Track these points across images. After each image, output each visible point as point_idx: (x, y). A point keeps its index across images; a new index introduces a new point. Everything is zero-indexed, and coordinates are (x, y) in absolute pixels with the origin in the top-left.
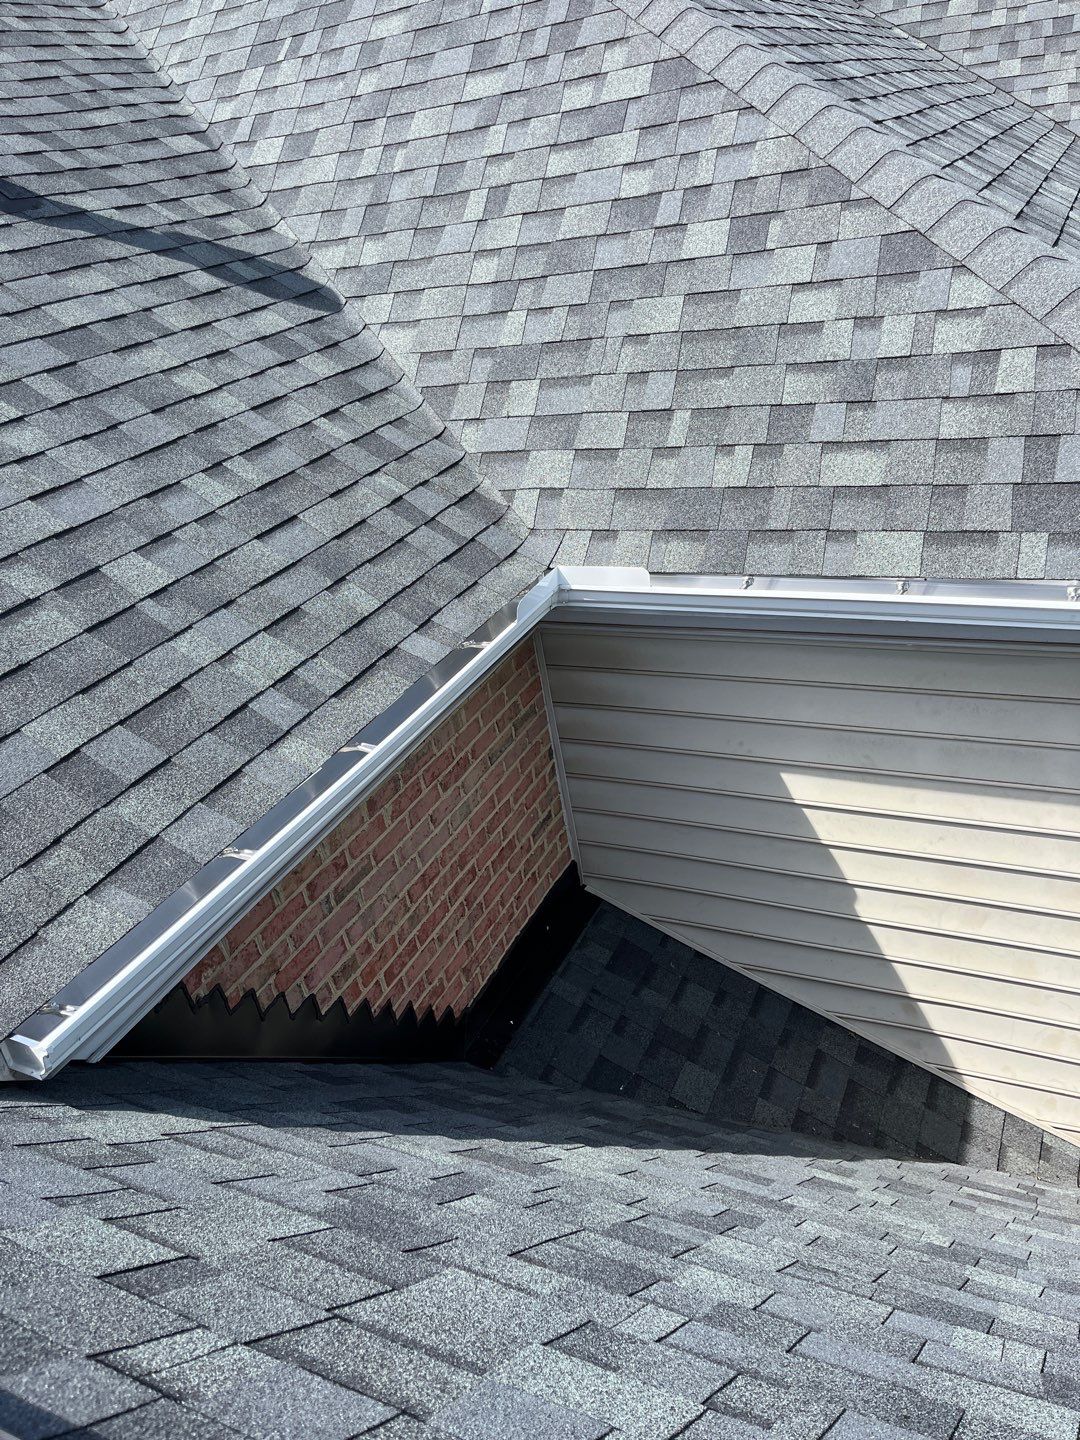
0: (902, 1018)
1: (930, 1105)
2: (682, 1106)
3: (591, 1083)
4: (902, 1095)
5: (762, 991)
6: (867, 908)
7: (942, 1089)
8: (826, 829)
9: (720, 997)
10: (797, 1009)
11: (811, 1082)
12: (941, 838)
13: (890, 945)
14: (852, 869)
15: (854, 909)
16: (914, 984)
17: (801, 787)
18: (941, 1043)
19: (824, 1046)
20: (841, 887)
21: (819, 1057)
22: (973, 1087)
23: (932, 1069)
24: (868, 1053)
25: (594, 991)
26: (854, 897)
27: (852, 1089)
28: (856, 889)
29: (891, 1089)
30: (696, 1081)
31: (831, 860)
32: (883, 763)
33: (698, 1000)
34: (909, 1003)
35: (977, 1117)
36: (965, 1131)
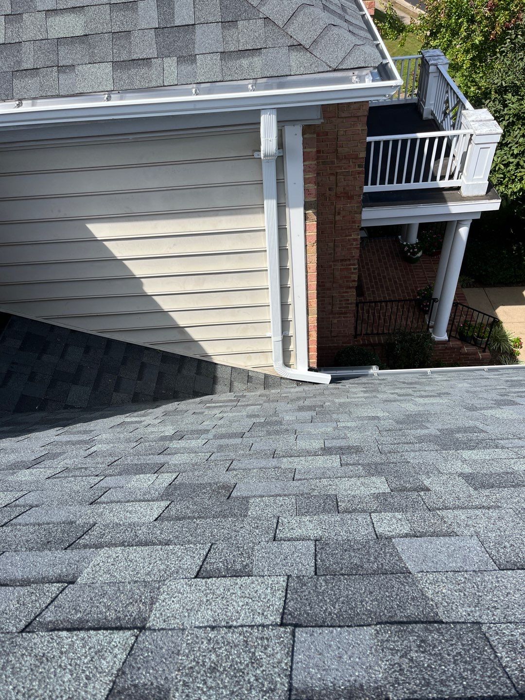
0: (178, 337)
1: (198, 373)
2: (73, 407)
4: (185, 372)
5: (110, 342)
6: (149, 288)
7: (203, 365)
8: (119, 251)
9: (87, 350)
10: (129, 346)
11: (140, 378)
12: (174, 245)
13: (165, 304)
14: (137, 269)
15: (144, 291)
16: (181, 320)
18: (199, 344)
19: (145, 360)
20: (134, 280)
21: (143, 366)
22: (216, 360)
23: (198, 357)
24: (167, 357)
26: (141, 284)
27: (161, 375)
28: (142, 279)
29: (179, 371)
30: (78, 393)
31: (126, 268)
33: (75, 354)
34: (181, 329)
35: (220, 373)
36: (214, 380)
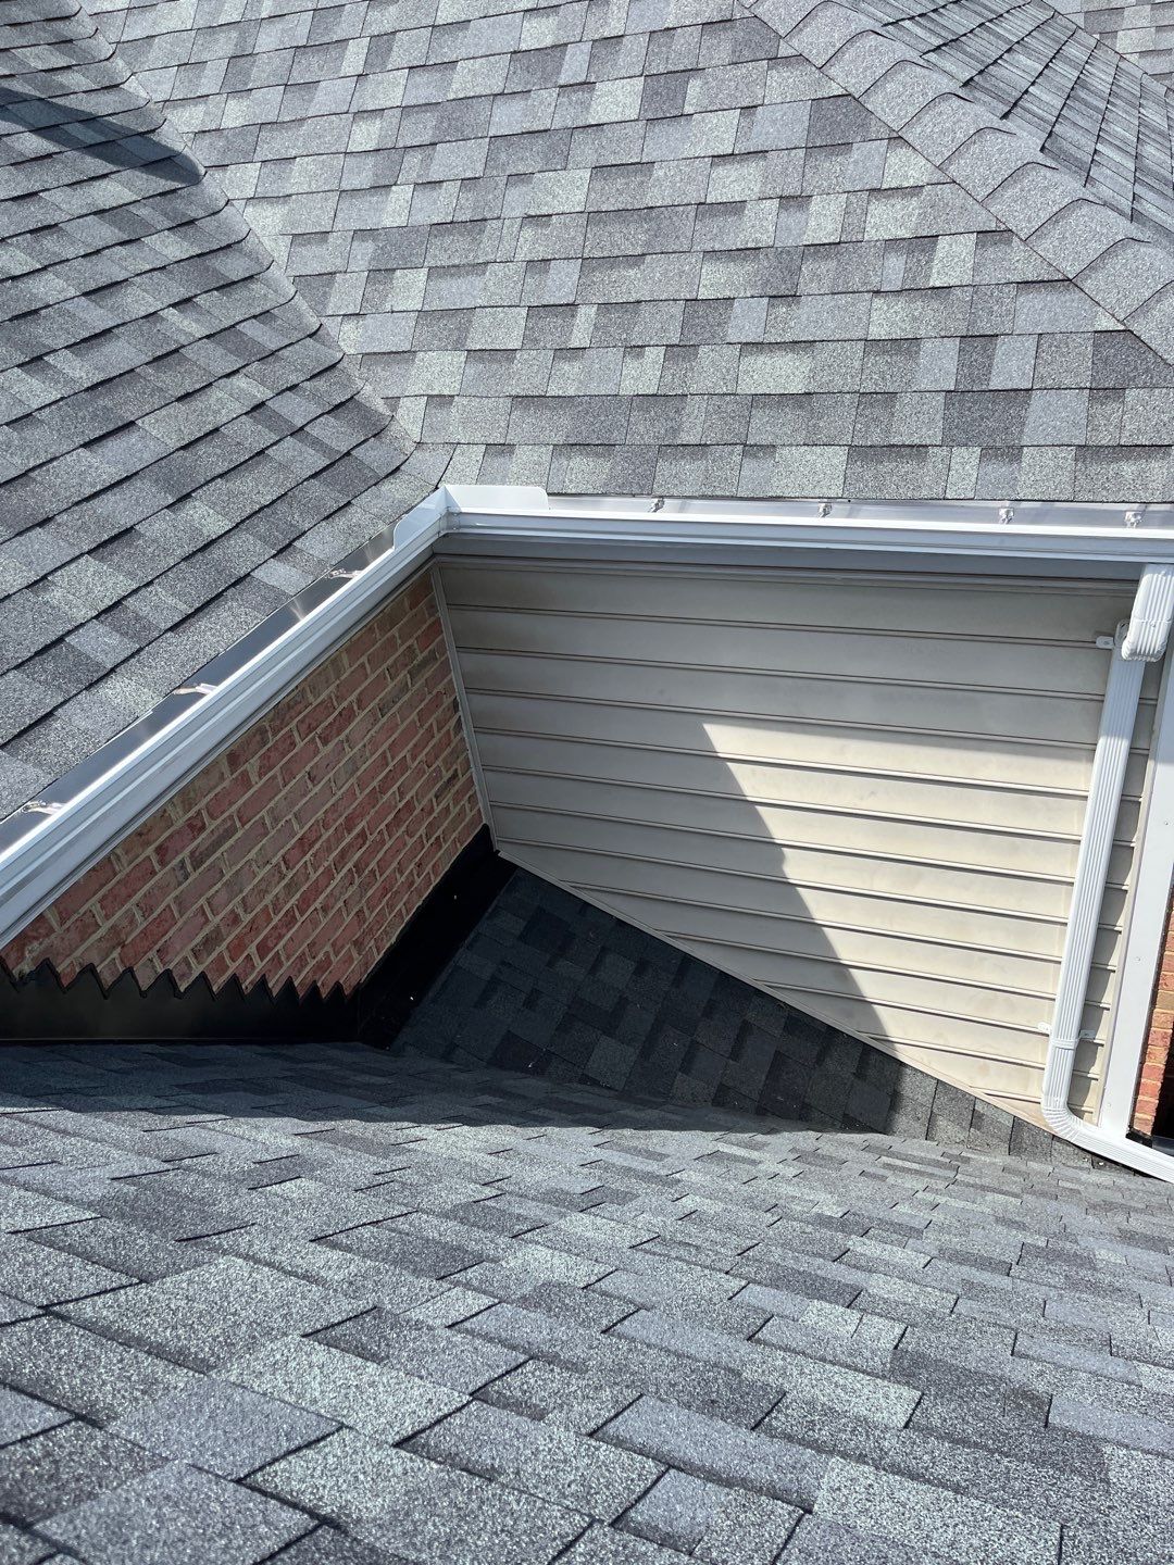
0: (830, 984)
1: (860, 1074)
2: (595, 1083)
3: (499, 1062)
4: (831, 1065)
5: (688, 960)
6: (796, 869)
7: (873, 1058)
8: (752, 785)
9: (641, 967)
10: (725, 979)
11: (735, 1054)
12: (872, 793)
13: (821, 909)
14: (780, 827)
15: (783, 872)
16: (846, 949)
17: (725, 739)
18: (874, 1012)
19: (751, 1016)
20: (771, 847)
21: (745, 1029)
22: (905, 1055)
23: (864, 1038)
24: (798, 1023)
25: (503, 963)
26: (781, 859)
27: (779, 1060)
28: (785, 849)
29: (820, 1060)
30: (612, 1056)
31: (758, 819)
32: (811, 711)
33: (617, 972)
34: (841, 969)
35: (908, 1087)
36: (894, 1101)
